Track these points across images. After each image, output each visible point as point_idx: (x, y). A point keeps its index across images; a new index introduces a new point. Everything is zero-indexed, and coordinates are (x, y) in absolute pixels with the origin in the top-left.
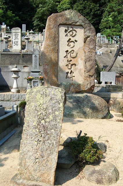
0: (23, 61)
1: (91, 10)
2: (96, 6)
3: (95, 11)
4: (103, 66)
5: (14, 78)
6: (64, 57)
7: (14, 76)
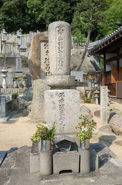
0: (7, 63)
1: (62, 9)
2: (67, 5)
3: (67, 10)
4: (73, 66)
5: (3, 77)
6: (44, 63)
7: (3, 75)
